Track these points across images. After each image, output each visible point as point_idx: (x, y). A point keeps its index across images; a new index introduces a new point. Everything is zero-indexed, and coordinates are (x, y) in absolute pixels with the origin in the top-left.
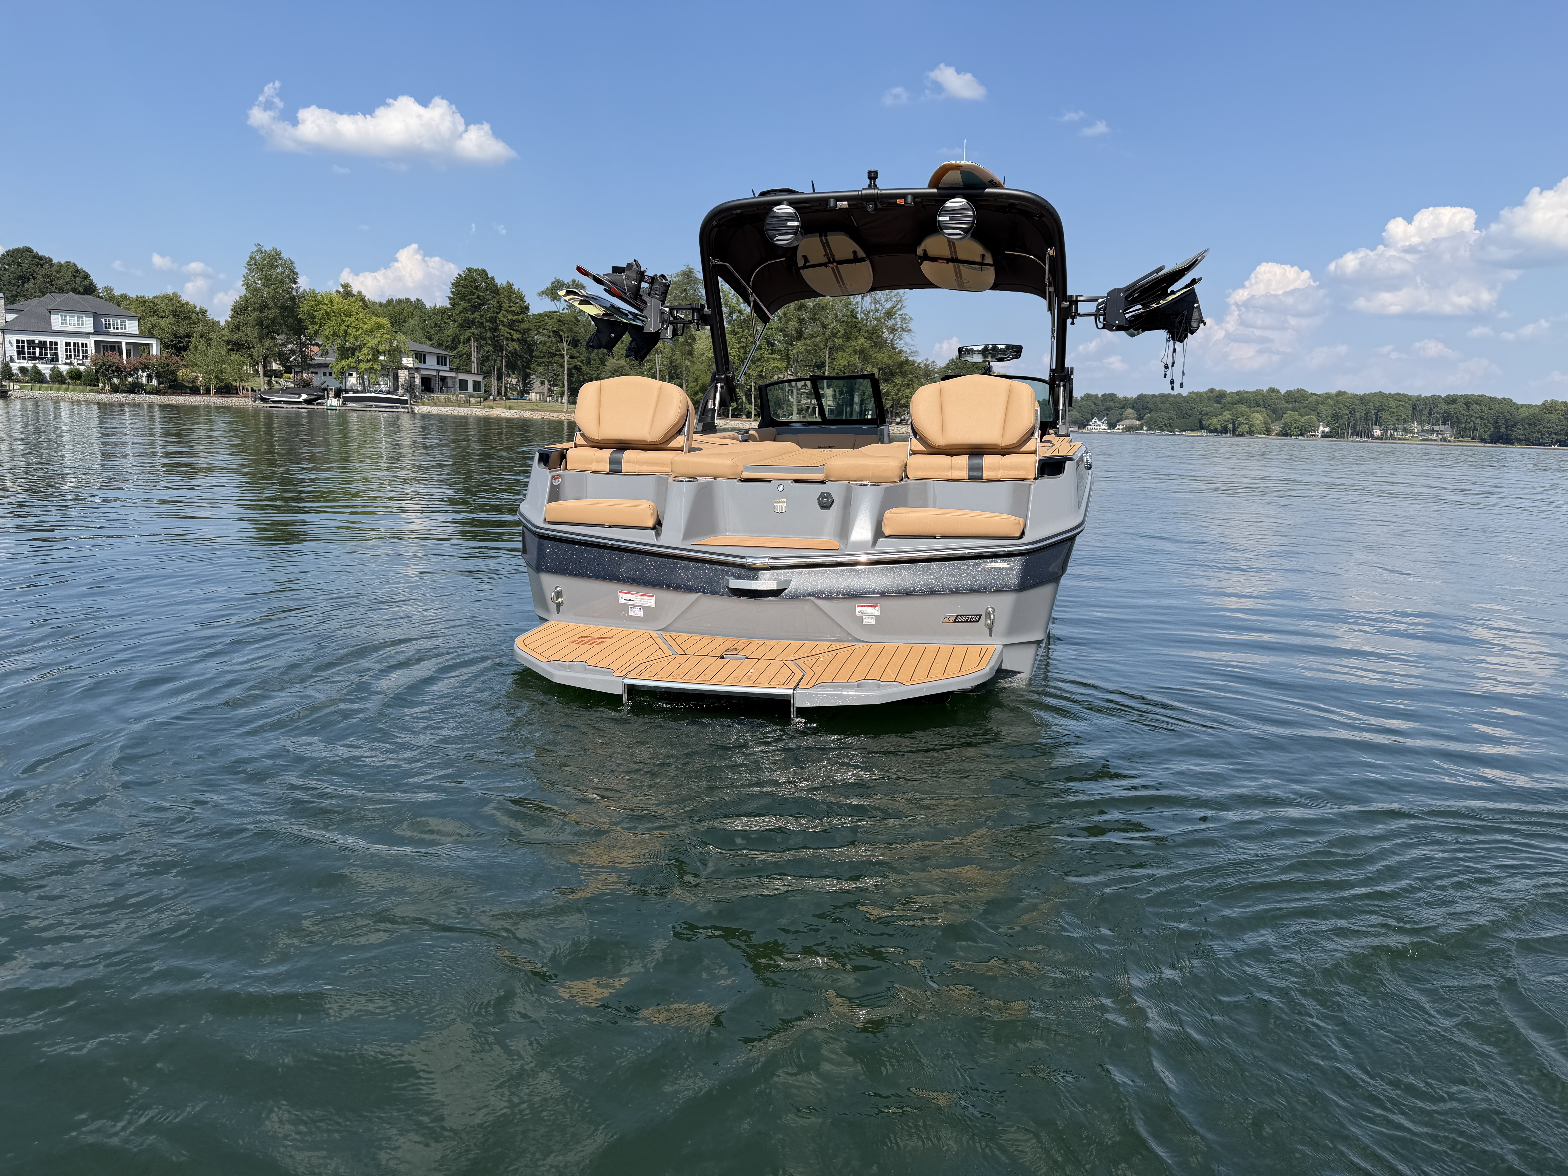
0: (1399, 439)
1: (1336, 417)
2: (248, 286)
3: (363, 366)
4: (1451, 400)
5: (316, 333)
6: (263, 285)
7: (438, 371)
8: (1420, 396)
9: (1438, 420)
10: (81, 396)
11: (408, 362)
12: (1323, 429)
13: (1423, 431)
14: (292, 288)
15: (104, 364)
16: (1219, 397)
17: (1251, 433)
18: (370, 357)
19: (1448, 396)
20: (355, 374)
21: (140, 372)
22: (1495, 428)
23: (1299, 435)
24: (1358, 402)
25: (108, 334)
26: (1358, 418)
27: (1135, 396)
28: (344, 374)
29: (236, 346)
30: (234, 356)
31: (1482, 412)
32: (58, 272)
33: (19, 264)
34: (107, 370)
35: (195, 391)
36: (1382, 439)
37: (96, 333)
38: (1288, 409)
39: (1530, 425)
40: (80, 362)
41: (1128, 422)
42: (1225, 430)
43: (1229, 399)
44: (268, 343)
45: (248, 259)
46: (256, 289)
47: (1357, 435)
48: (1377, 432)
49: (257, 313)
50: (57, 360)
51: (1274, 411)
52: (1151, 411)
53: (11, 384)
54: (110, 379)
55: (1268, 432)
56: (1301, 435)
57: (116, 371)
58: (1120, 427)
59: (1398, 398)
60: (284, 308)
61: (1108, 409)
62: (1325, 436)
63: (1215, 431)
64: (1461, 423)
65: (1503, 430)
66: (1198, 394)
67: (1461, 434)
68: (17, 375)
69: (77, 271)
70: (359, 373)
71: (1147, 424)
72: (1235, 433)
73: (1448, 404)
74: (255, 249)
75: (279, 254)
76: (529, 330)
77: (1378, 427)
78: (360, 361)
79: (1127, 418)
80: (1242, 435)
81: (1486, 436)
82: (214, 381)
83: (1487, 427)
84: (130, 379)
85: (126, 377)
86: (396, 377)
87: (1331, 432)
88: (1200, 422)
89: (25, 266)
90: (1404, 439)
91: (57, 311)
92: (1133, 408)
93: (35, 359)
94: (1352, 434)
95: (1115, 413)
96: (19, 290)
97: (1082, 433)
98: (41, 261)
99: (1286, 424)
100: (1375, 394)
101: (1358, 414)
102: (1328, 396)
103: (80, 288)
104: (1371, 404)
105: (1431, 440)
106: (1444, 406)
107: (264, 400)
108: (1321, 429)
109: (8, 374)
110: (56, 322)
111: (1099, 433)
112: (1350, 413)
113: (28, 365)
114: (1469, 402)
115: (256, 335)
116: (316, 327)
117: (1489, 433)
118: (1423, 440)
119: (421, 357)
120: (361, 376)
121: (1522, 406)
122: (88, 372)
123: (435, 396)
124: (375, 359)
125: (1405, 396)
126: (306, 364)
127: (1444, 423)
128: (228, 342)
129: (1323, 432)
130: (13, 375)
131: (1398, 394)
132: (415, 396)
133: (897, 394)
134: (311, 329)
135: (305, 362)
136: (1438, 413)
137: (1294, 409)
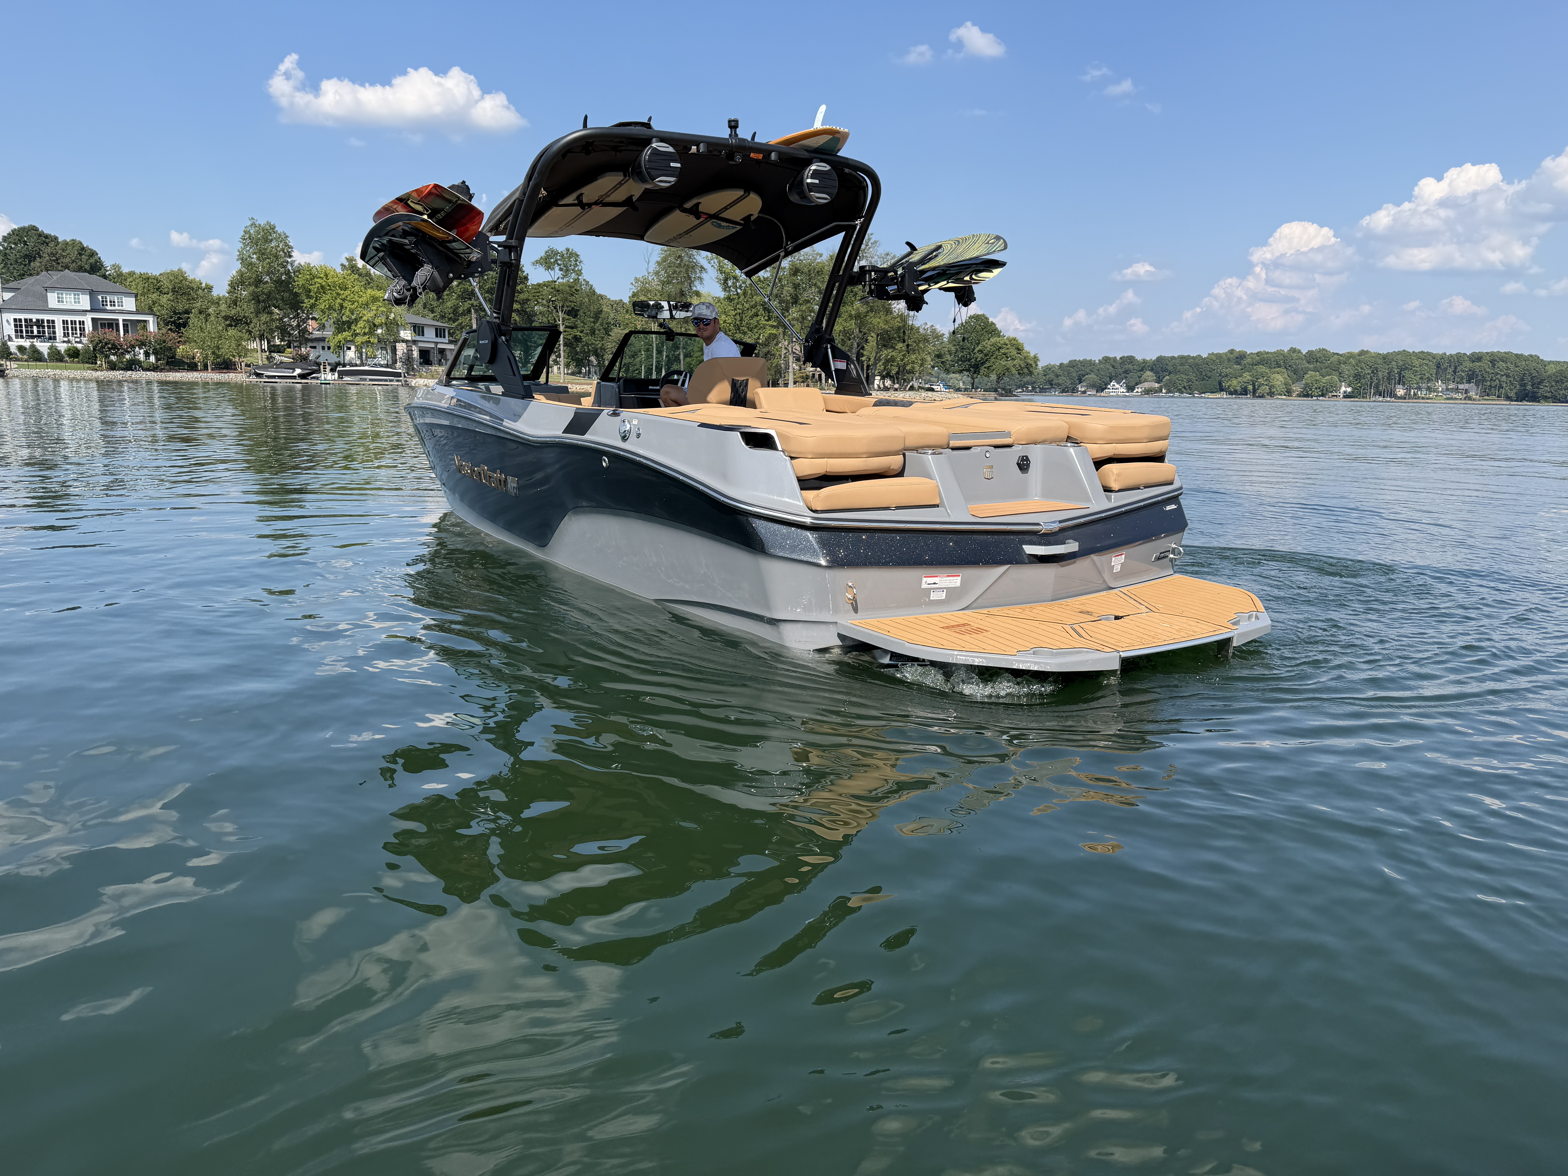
0: (1423, 398)
1: (1358, 377)
2: (242, 260)
3: (359, 339)
4: (1477, 358)
5: (313, 306)
6: (258, 259)
7: (437, 343)
8: (1445, 354)
9: (1462, 378)
10: (78, 374)
11: (406, 334)
12: (1344, 389)
13: (1447, 389)
14: (287, 262)
15: (100, 341)
16: (1240, 358)
17: (1271, 394)
18: (367, 330)
19: (1473, 354)
20: (353, 348)
21: (137, 349)
22: (1521, 385)
23: (1320, 396)
24: (1380, 361)
25: (105, 311)
26: (1381, 377)
27: (1154, 358)
28: (341, 348)
29: (234, 321)
30: (232, 332)
31: (1508, 368)
32: (63, 250)
33: (25, 243)
34: (103, 347)
35: (193, 367)
36: (1405, 398)
37: (93, 310)
38: (1308, 369)
39: (1557, 382)
40: (78, 340)
41: (1146, 385)
42: (1245, 392)
43: (1249, 360)
44: (264, 317)
45: (243, 233)
46: (251, 264)
47: (1380, 395)
48: (1400, 392)
49: (252, 288)
50: (55, 338)
51: (1295, 372)
52: (1170, 373)
53: (8, 363)
54: (107, 357)
55: (1289, 393)
56: (1323, 395)
57: (112, 348)
58: (1138, 390)
59: (1422, 357)
60: (279, 282)
61: (1126, 372)
62: (1347, 396)
63: (1235, 392)
64: (1486, 381)
65: (1529, 387)
66: (1219, 356)
67: (1486, 393)
68: (16, 354)
69: (83, 249)
70: (356, 347)
71: (1166, 385)
72: (1255, 394)
73: (1473, 362)
74: (249, 223)
75: (273, 228)
76: (528, 300)
77: (1401, 386)
78: (356, 335)
79: (1146, 381)
80: (1262, 397)
81: (1512, 394)
82: (211, 358)
83: (1512, 384)
84: (128, 357)
85: (123, 354)
86: (394, 350)
87: (1353, 392)
88: (1220, 384)
89: (31, 244)
90: (1428, 399)
91: (53, 288)
92: (1152, 370)
93: (33, 337)
94: (1375, 394)
95: (1134, 376)
96: (25, 269)
97: (1100, 396)
98: (46, 239)
99: (1307, 385)
100: (1399, 353)
101: (1380, 374)
102: (1351, 355)
103: (86, 266)
104: (1394, 363)
105: (1456, 399)
106: (1468, 364)
107: (259, 375)
108: (1343, 389)
109: (7, 354)
110: (53, 299)
111: (1118, 396)
112: (1373, 372)
113: (26, 343)
114: (1494, 359)
115: (252, 310)
116: (312, 301)
117: (1515, 391)
118: (1448, 399)
119: (418, 329)
120: (359, 350)
121: (1550, 362)
122: (86, 350)
123: (433, 368)
124: (371, 332)
125: (1429, 354)
126: (304, 338)
127: (1469, 382)
128: (226, 318)
129: (1345, 392)
130: (11, 354)
131: (1422, 352)
132: (413, 369)
133: (902, 360)
134: (307, 303)
135: (303, 336)
136: (1463, 371)
137: (1315, 370)
